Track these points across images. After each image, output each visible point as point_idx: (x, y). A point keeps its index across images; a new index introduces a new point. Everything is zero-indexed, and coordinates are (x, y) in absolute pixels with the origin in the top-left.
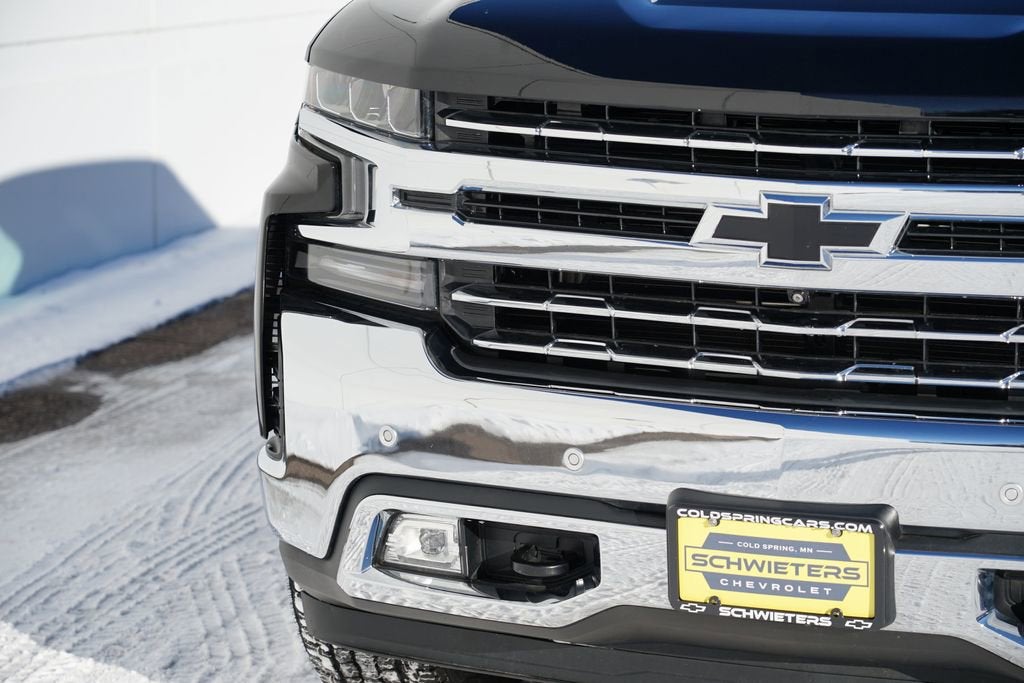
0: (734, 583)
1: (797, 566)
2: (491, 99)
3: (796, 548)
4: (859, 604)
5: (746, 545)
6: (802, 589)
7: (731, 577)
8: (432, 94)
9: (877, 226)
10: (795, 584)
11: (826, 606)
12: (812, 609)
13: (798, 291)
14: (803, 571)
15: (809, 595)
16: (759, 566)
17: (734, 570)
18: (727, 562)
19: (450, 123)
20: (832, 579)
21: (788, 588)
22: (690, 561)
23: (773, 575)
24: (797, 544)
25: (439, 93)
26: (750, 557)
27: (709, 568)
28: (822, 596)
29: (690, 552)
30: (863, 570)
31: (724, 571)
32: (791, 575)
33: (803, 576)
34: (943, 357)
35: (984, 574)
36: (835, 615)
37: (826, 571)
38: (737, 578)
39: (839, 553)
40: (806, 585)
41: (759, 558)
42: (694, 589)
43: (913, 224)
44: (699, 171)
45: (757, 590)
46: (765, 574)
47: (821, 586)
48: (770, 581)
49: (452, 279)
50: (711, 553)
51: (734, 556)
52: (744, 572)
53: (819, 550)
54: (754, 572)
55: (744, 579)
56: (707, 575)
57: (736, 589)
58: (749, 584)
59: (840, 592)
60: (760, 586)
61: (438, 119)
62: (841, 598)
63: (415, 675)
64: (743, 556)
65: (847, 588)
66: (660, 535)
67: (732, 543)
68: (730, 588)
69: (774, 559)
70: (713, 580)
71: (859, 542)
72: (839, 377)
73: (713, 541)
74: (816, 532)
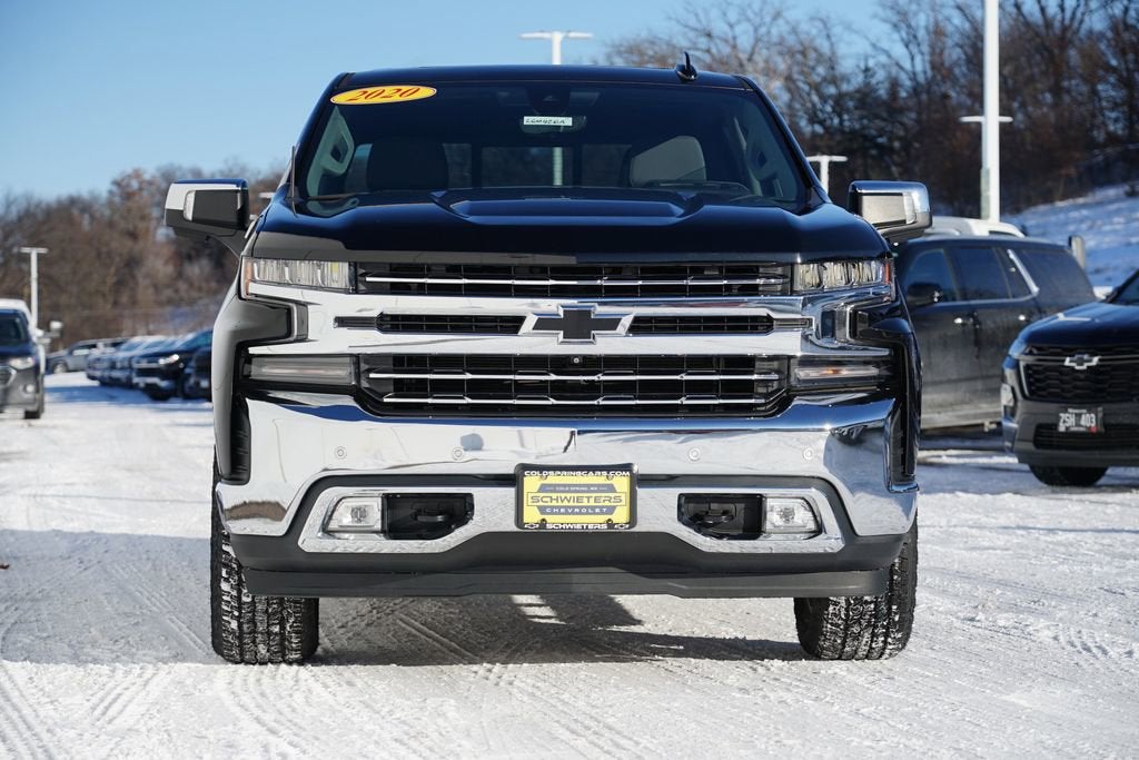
0: (554, 511)
1: (588, 498)
2: (391, 264)
3: (588, 488)
4: (621, 516)
5: (562, 489)
6: (591, 510)
7: (552, 507)
8: (355, 263)
9: (620, 319)
10: (587, 507)
11: (604, 518)
12: (596, 522)
13: (576, 356)
14: (592, 500)
15: (595, 513)
16: (569, 499)
17: (554, 503)
18: (551, 499)
19: (368, 279)
20: (607, 503)
21: (584, 510)
22: (530, 500)
23: (576, 504)
24: (588, 486)
25: (361, 263)
26: (563, 495)
27: (541, 504)
28: (602, 513)
29: (530, 495)
30: (623, 498)
31: (549, 504)
32: (585, 503)
33: (592, 503)
34: (647, 389)
35: (681, 496)
36: (610, 524)
37: (604, 499)
38: (556, 507)
39: (611, 488)
40: (593, 508)
41: (568, 495)
42: (532, 516)
43: (637, 319)
44: (517, 296)
45: (567, 513)
46: (571, 504)
47: (601, 507)
48: (574, 507)
49: (367, 367)
50: (542, 495)
51: (554, 495)
52: (560, 504)
53: (601, 488)
54: (566, 503)
55: (560, 507)
56: (539, 508)
57: (556, 514)
58: (562, 510)
59: (611, 510)
60: (569, 511)
61: (360, 278)
62: (612, 514)
63: (291, 627)
64: (559, 495)
65: (614, 507)
66: (511, 492)
67: (554, 488)
68: (552, 513)
69: (576, 495)
70: (542, 510)
71: (621, 482)
72: (595, 402)
73: (543, 488)
74: (598, 479)
